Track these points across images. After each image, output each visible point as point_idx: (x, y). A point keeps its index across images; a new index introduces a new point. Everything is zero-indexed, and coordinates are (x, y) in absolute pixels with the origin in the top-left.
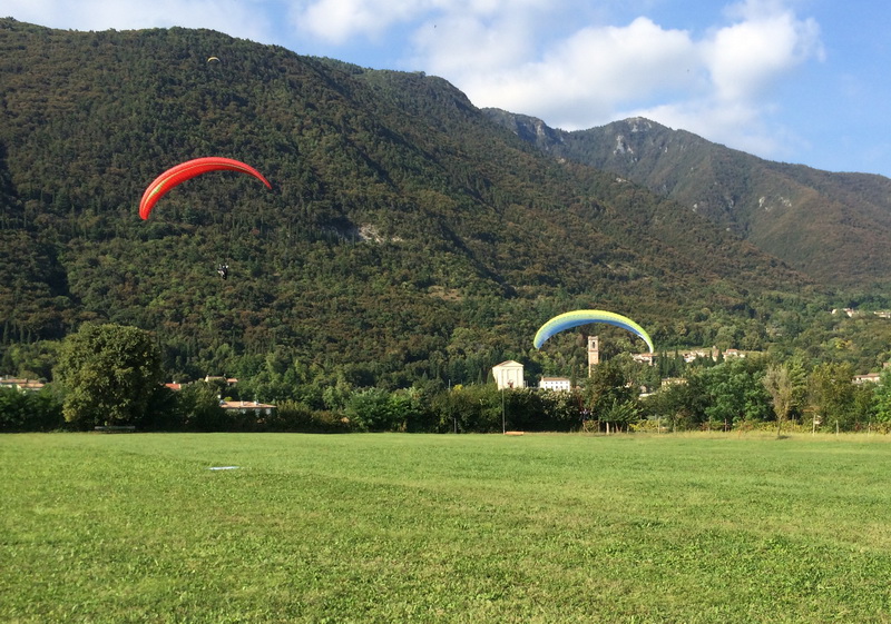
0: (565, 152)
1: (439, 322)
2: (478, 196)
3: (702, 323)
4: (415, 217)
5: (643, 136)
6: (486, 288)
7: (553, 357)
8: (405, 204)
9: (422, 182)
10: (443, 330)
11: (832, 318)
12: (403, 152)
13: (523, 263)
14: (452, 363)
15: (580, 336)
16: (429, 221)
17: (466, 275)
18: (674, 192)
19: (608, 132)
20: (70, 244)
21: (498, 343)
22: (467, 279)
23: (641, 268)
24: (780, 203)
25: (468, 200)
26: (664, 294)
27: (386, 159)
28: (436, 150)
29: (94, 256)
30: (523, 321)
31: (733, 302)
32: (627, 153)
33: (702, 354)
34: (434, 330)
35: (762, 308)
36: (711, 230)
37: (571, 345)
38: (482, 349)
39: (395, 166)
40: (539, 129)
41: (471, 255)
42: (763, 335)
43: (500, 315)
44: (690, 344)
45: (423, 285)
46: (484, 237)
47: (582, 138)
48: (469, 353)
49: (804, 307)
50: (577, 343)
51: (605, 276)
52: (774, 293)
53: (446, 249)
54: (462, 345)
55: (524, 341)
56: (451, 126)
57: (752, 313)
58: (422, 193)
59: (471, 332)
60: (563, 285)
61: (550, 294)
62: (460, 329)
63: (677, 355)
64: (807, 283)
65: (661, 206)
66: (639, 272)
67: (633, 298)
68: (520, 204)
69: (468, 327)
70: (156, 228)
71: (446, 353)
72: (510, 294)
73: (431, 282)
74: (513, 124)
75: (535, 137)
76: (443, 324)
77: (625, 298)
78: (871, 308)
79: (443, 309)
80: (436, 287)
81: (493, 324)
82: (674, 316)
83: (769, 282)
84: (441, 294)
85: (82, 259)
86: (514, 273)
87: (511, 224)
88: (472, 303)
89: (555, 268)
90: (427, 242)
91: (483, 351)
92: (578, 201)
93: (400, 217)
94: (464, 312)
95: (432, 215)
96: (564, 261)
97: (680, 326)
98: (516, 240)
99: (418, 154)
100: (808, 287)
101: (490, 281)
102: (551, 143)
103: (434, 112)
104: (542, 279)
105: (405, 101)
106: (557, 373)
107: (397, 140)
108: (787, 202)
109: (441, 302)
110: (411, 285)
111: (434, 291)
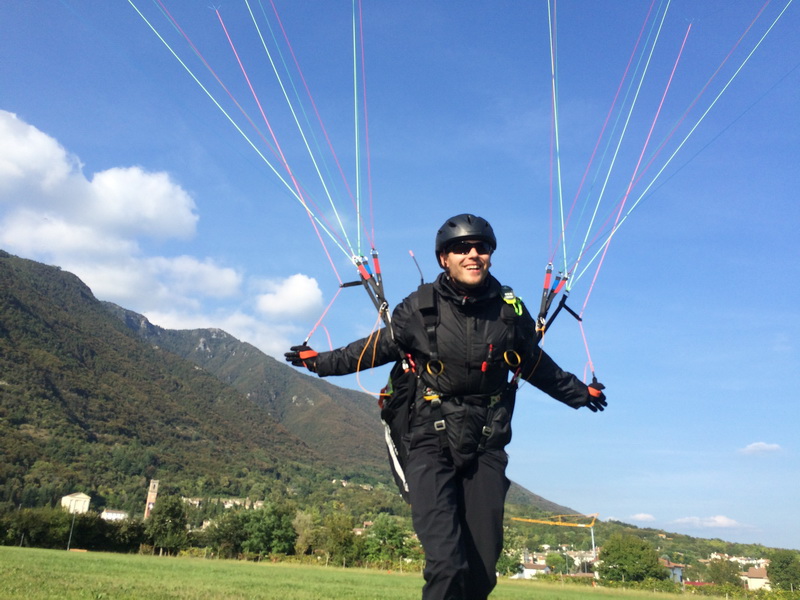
0: (159, 342)
1: (23, 454)
2: (83, 361)
3: (241, 479)
4: (24, 368)
5: (218, 342)
6: (72, 431)
7: (118, 494)
8: (17, 357)
9: (37, 343)
10: (24, 461)
11: (333, 485)
12: (28, 318)
13: (109, 416)
14: (26, 490)
15: (144, 479)
16: (35, 373)
17: (57, 419)
18: (235, 383)
19: (194, 334)
21: (72, 477)
22: (57, 422)
23: (203, 432)
24: (306, 402)
25: (74, 362)
26: (216, 454)
27: (11, 321)
28: (56, 322)
30: (98, 462)
31: (266, 466)
32: (206, 351)
33: (238, 503)
34: (18, 460)
35: (286, 473)
36: (257, 413)
37: (135, 485)
38: (57, 480)
39: (17, 327)
40: (143, 323)
41: (65, 404)
42: (284, 492)
43: (79, 454)
44: (229, 494)
45: (16, 422)
46: (80, 392)
47: (174, 335)
48: (44, 483)
49: (315, 475)
50: (141, 484)
51: (173, 435)
52: (296, 463)
53: (44, 396)
54: (39, 476)
55: (96, 478)
56: (73, 308)
57: (278, 476)
58: (36, 351)
59: (51, 465)
60: (138, 438)
61: (126, 443)
62: (41, 462)
63: (219, 501)
64: (318, 459)
65: (224, 390)
66: (200, 435)
67: (192, 454)
68: (116, 372)
69: (49, 461)
71: (23, 481)
72: (92, 439)
73: (24, 421)
74: (124, 316)
75: (139, 328)
76: (26, 456)
77: (186, 454)
78: (358, 482)
79: (29, 444)
80: (28, 426)
81: (71, 461)
82: (222, 472)
83: (292, 454)
84: (31, 432)
86: (99, 423)
87: (105, 386)
88: (57, 442)
89: (134, 423)
90: (29, 389)
91: (58, 483)
92: (163, 377)
93: (10, 366)
94: (47, 449)
95: (40, 369)
96: (142, 419)
97: (224, 480)
98: (107, 398)
99: (40, 322)
100: (318, 462)
101: (77, 427)
102: (149, 334)
103: (61, 296)
104: (121, 431)
105: (39, 284)
106: (118, 507)
107: (24, 309)
108: (310, 402)
109: (29, 438)
110: (5, 421)
111: (25, 428)
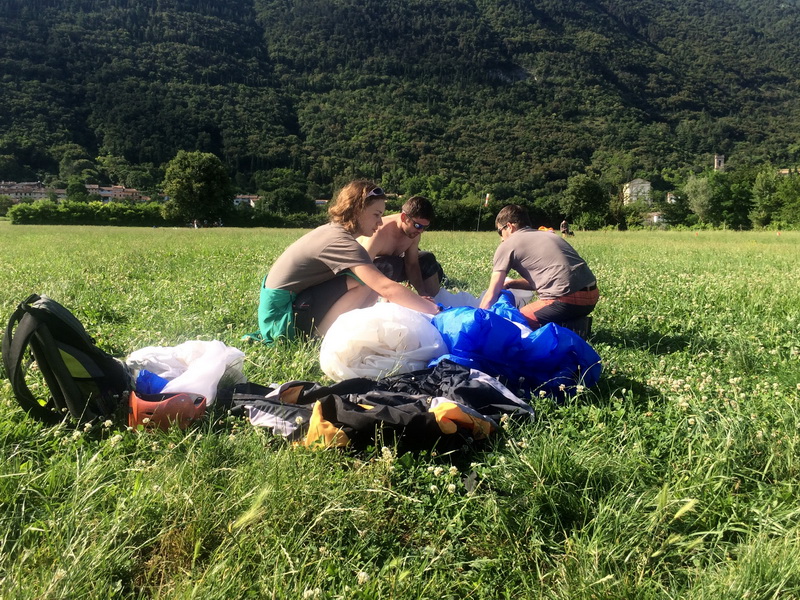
1: (580, 147)
2: (633, 32)
6: (629, 115)
7: (684, 176)
8: (561, 45)
9: (580, 25)
10: (584, 154)
13: (669, 90)
16: (582, 58)
17: (611, 104)
20: (302, 97)
22: (612, 108)
25: (623, 37)
29: (317, 104)
30: (661, 144)
34: (576, 153)
39: (557, 12)
41: (618, 86)
43: (638, 138)
48: (604, 173)
51: (753, 99)
53: (595, 83)
54: (599, 167)
60: (708, 109)
61: (693, 118)
62: (599, 152)
69: (606, 150)
70: (362, 80)
73: (578, 113)
76: (584, 148)
79: (586, 135)
80: (582, 116)
84: (587, 123)
85: (309, 107)
86: (659, 100)
87: (662, 55)
88: (613, 129)
90: (578, 78)
92: (736, 29)
93: (556, 57)
94: (605, 137)
95: (586, 53)
96: (712, 86)
98: (665, 70)
101: (634, 109)
104: (686, 105)
109: (586, 130)
110: (560, 116)
111: (581, 119)
